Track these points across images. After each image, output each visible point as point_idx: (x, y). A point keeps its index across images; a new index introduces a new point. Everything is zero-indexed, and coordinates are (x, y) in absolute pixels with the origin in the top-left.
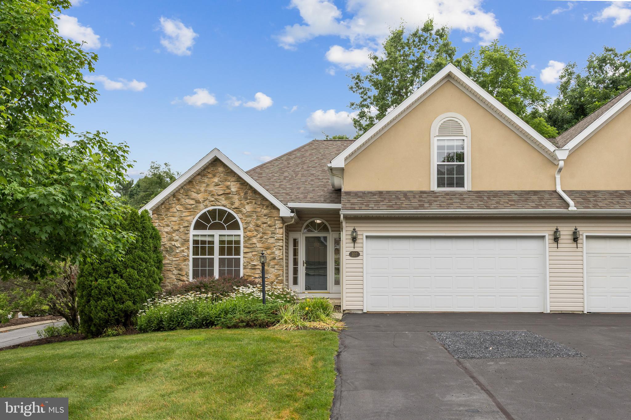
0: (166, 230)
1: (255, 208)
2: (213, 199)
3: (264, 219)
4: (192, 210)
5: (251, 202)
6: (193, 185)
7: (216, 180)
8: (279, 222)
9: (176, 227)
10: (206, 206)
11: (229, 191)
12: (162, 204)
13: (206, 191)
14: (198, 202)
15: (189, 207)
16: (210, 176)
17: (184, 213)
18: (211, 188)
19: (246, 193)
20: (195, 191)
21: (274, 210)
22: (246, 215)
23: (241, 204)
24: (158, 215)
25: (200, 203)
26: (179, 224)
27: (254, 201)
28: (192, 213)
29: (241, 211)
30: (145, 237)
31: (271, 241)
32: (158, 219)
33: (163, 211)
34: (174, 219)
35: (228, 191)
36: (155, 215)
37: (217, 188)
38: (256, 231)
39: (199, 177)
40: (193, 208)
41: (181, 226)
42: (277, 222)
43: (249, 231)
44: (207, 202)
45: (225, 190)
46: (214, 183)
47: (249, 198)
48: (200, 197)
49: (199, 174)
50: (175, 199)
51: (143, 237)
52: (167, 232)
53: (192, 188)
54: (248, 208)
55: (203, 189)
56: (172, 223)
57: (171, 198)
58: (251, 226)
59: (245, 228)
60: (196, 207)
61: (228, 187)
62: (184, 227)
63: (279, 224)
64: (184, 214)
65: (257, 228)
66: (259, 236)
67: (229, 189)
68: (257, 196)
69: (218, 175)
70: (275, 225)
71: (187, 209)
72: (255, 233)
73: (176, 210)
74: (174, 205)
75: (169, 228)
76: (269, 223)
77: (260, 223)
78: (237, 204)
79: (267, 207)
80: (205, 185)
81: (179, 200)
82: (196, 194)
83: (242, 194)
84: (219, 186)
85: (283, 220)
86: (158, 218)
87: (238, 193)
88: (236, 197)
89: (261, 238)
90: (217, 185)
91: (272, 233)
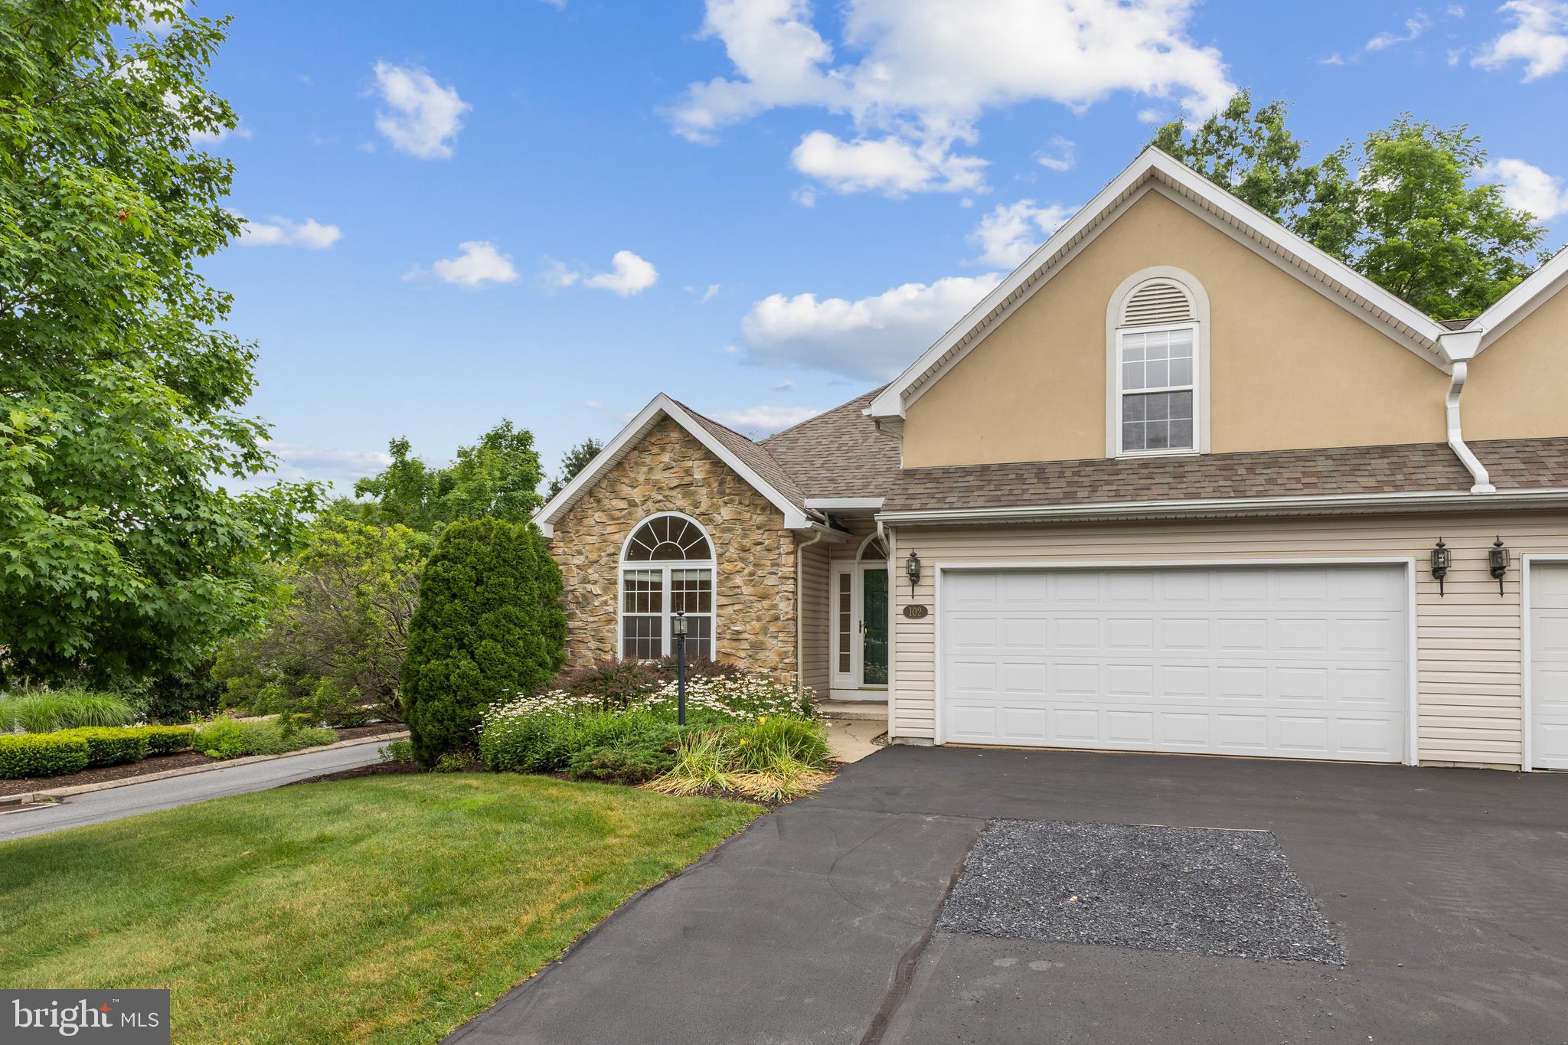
0: (577, 562)
1: (740, 513)
2: (660, 497)
3: (756, 536)
4: (622, 521)
5: (731, 501)
6: (624, 470)
7: (666, 458)
8: (787, 540)
9: (594, 556)
10: (648, 513)
11: (690, 479)
12: (570, 511)
13: (647, 481)
14: (633, 504)
15: (617, 514)
16: (655, 450)
17: (609, 528)
18: (658, 475)
19: (722, 483)
20: (627, 482)
21: (776, 516)
22: (722, 528)
23: (713, 504)
24: (563, 532)
25: (636, 505)
26: (599, 549)
27: (737, 498)
28: (622, 526)
29: (712, 521)
31: (771, 580)
32: (563, 540)
33: (571, 525)
34: (590, 539)
35: (688, 479)
36: (559, 533)
37: (667, 474)
38: (743, 560)
39: (636, 453)
40: (624, 517)
41: (603, 554)
42: (783, 540)
43: (728, 561)
44: (650, 504)
45: (682, 478)
46: (662, 465)
47: (728, 491)
48: (636, 494)
49: (635, 449)
50: (592, 500)
52: (578, 566)
53: (622, 476)
54: (726, 513)
55: (641, 478)
56: (587, 547)
57: (586, 499)
58: (732, 551)
59: (720, 556)
60: (630, 513)
61: (688, 472)
62: (608, 555)
63: (787, 545)
64: (610, 529)
65: (743, 554)
66: (746, 571)
67: (691, 475)
68: (741, 488)
69: (669, 447)
70: (778, 548)
71: (613, 519)
72: (740, 565)
73: (593, 523)
74: (590, 511)
75: (582, 558)
76: (767, 542)
77: (749, 545)
78: (705, 506)
79: (761, 510)
80: (645, 469)
81: (599, 501)
82: (630, 488)
83: (715, 485)
84: (672, 471)
85: (794, 535)
86: (563, 538)
87: (706, 482)
88: (704, 491)
89: (752, 574)
90: (668, 468)
91: (773, 565)
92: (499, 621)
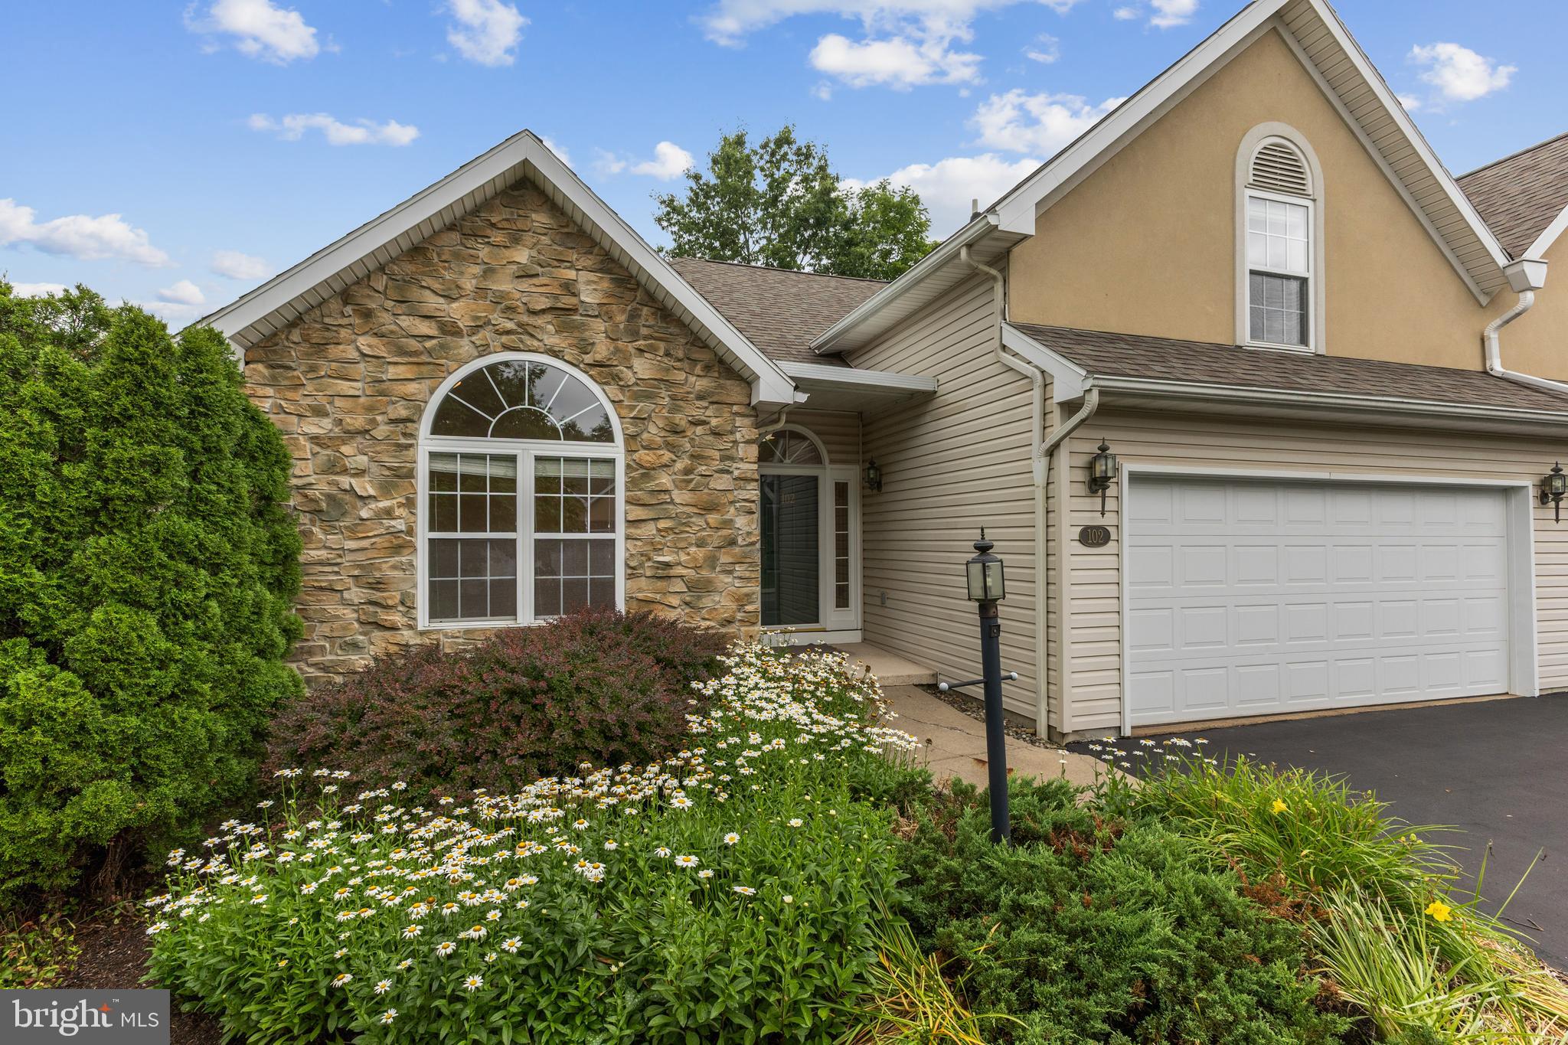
0: (314, 430)
1: (667, 370)
2: (510, 325)
3: (696, 410)
4: (425, 358)
5: (652, 350)
6: (428, 262)
7: (522, 256)
8: (747, 421)
9: (358, 421)
10: (484, 350)
11: (574, 300)
12: (292, 325)
13: (481, 292)
14: (449, 329)
15: (414, 345)
16: (498, 237)
17: (391, 369)
18: (504, 284)
19: (633, 316)
20: (436, 286)
21: (728, 382)
22: (635, 392)
23: (617, 350)
24: (272, 367)
25: (457, 332)
26: (370, 409)
27: (662, 345)
28: (425, 369)
29: (616, 378)
30: (207, 450)
31: (722, 482)
32: (273, 382)
33: (295, 355)
34: (345, 387)
35: (567, 301)
36: (260, 367)
37: (525, 285)
38: (671, 447)
39: (455, 236)
40: (429, 352)
41: (379, 418)
42: (739, 421)
43: (645, 448)
44: (486, 334)
45: (556, 297)
46: (515, 267)
47: (644, 331)
48: (458, 311)
49: (451, 227)
50: (348, 310)
51: (198, 445)
52: (315, 439)
53: (424, 274)
54: (642, 368)
55: (469, 285)
56: (338, 402)
57: (335, 305)
58: (654, 432)
59: (630, 438)
60: (442, 346)
61: (569, 288)
62: (392, 421)
63: (745, 430)
64: (392, 372)
65: (671, 438)
66: (679, 466)
67: (574, 295)
68: (673, 330)
69: (529, 239)
70: (732, 433)
71: (402, 351)
72: (667, 456)
73: (353, 354)
74: (344, 333)
75: (327, 423)
76: (714, 422)
77: (683, 423)
78: (602, 350)
79: (707, 368)
80: (477, 270)
81: (367, 315)
82: (441, 300)
83: (621, 318)
84: (535, 281)
85: (762, 414)
86: (274, 378)
87: (603, 312)
88: (600, 325)
89: (688, 471)
90: (525, 275)
91: (723, 459)
92: (148, 555)
